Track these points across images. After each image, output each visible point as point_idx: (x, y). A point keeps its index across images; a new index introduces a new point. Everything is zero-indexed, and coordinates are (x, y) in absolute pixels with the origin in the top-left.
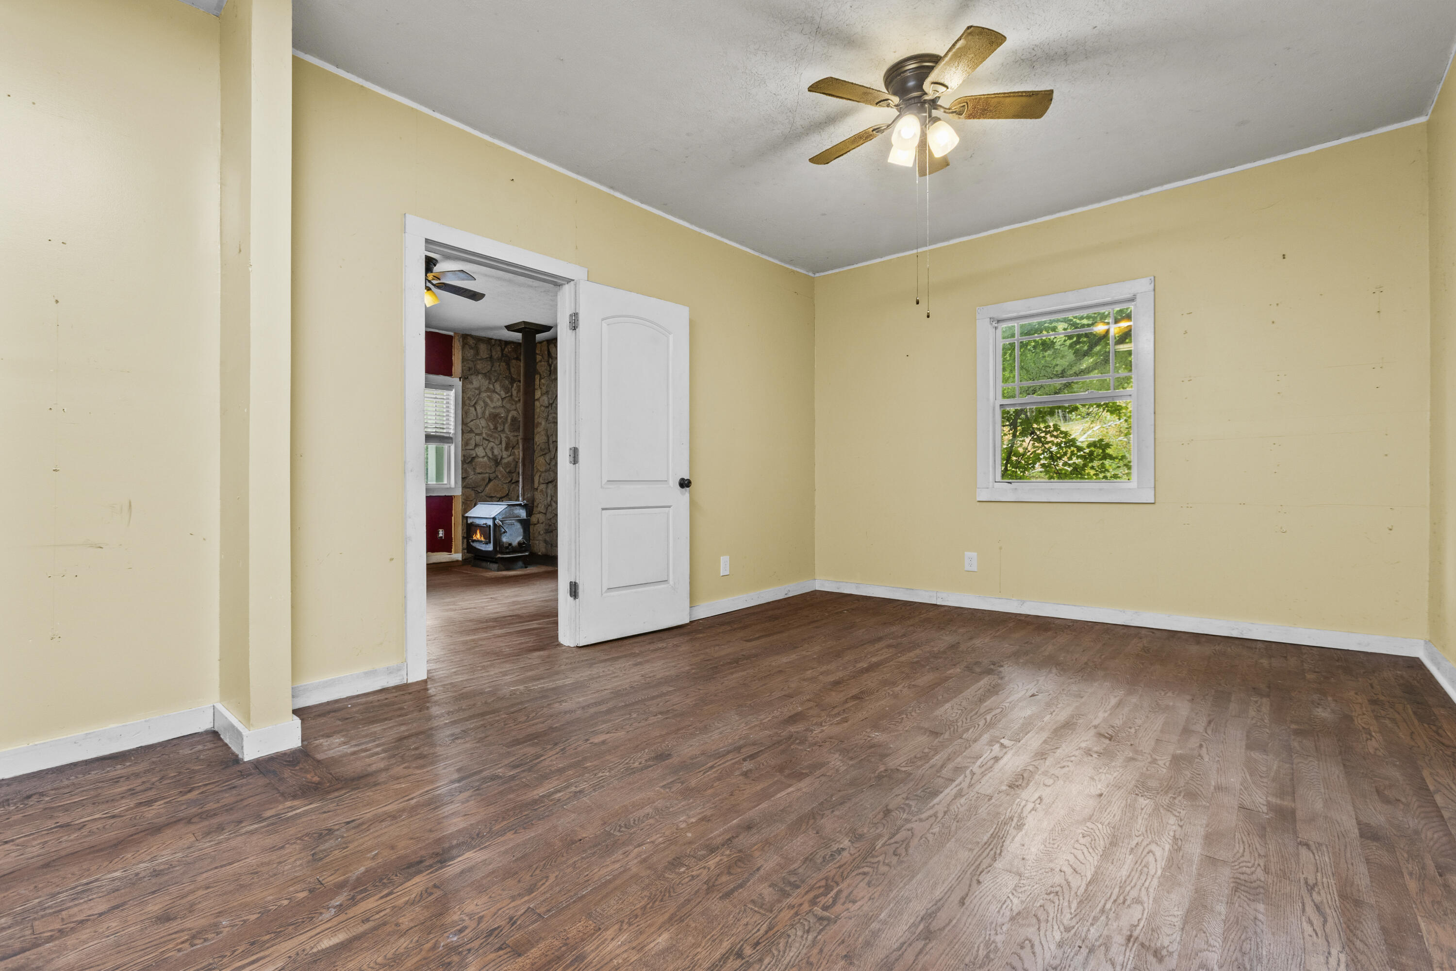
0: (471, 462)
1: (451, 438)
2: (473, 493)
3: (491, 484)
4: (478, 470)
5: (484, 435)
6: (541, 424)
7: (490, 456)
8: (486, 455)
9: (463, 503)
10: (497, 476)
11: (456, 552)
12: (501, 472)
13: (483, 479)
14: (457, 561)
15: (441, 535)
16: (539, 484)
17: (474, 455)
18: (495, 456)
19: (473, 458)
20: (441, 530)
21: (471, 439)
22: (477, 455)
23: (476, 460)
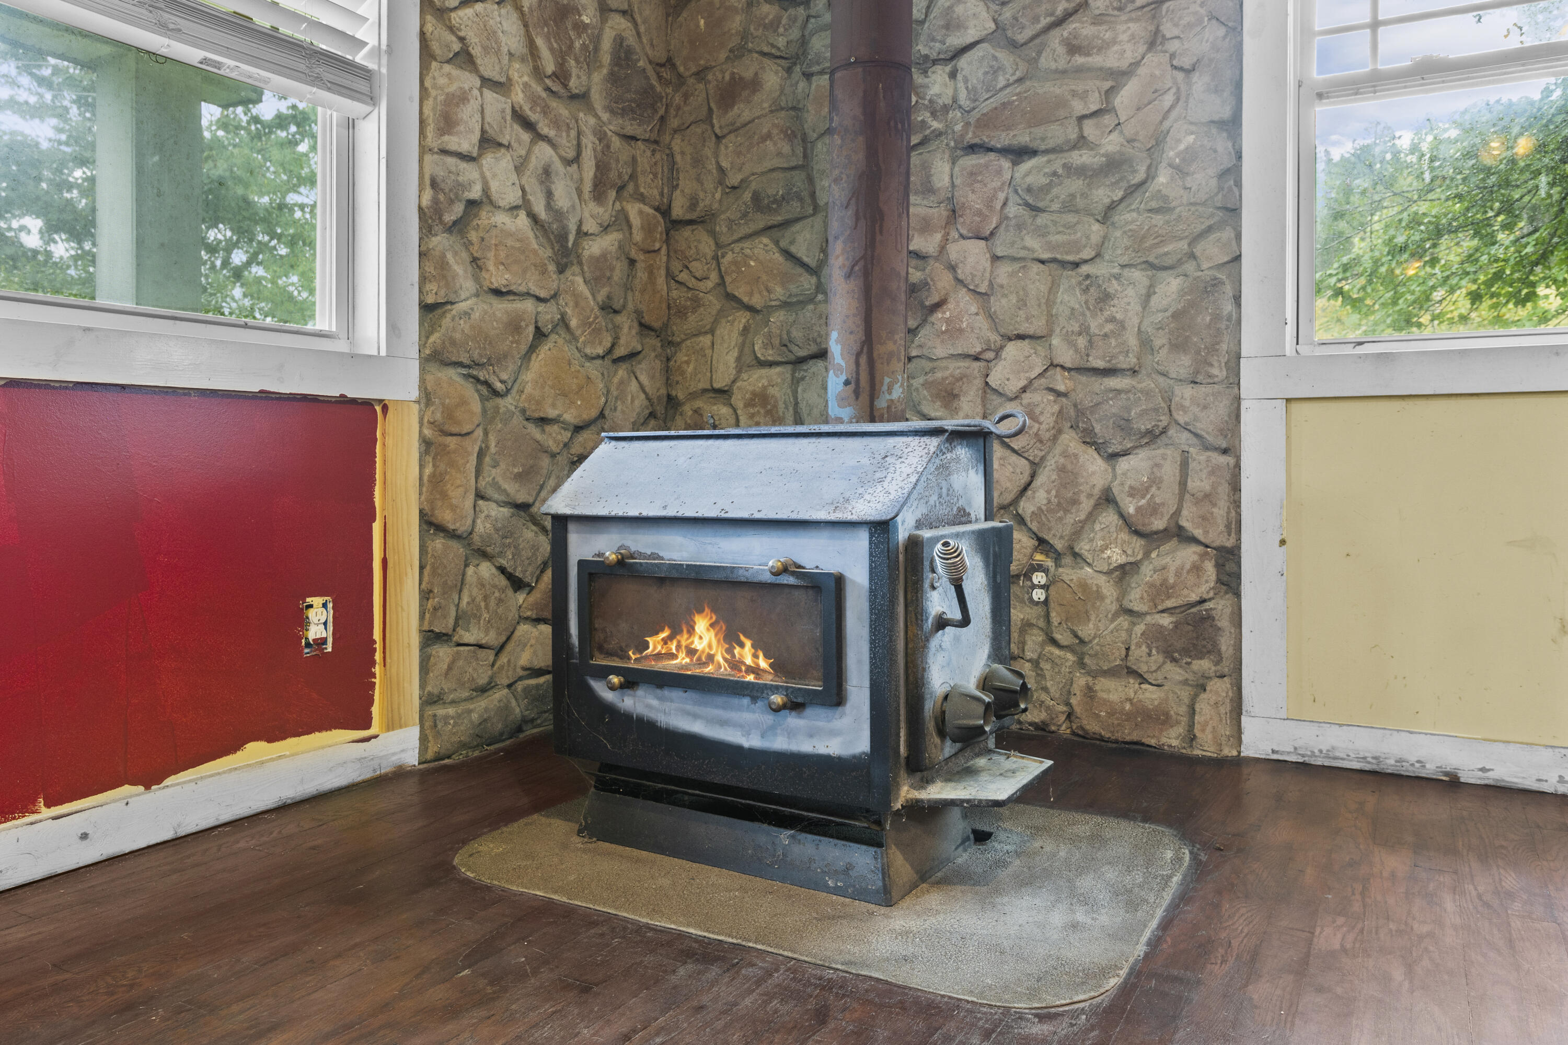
0: (458, 227)
1: (365, 74)
2: (472, 395)
3: (544, 351)
4: (498, 278)
5: (518, 96)
6: (755, 84)
7: (540, 208)
8: (525, 205)
9: (427, 444)
10: (564, 321)
11: (391, 725)
12: (577, 299)
13: (514, 326)
14: (400, 774)
15: (315, 632)
16: (741, 367)
17: (475, 193)
18: (558, 215)
19: (472, 205)
20: (317, 601)
21: (462, 98)
22: (486, 191)
23: (486, 217)
